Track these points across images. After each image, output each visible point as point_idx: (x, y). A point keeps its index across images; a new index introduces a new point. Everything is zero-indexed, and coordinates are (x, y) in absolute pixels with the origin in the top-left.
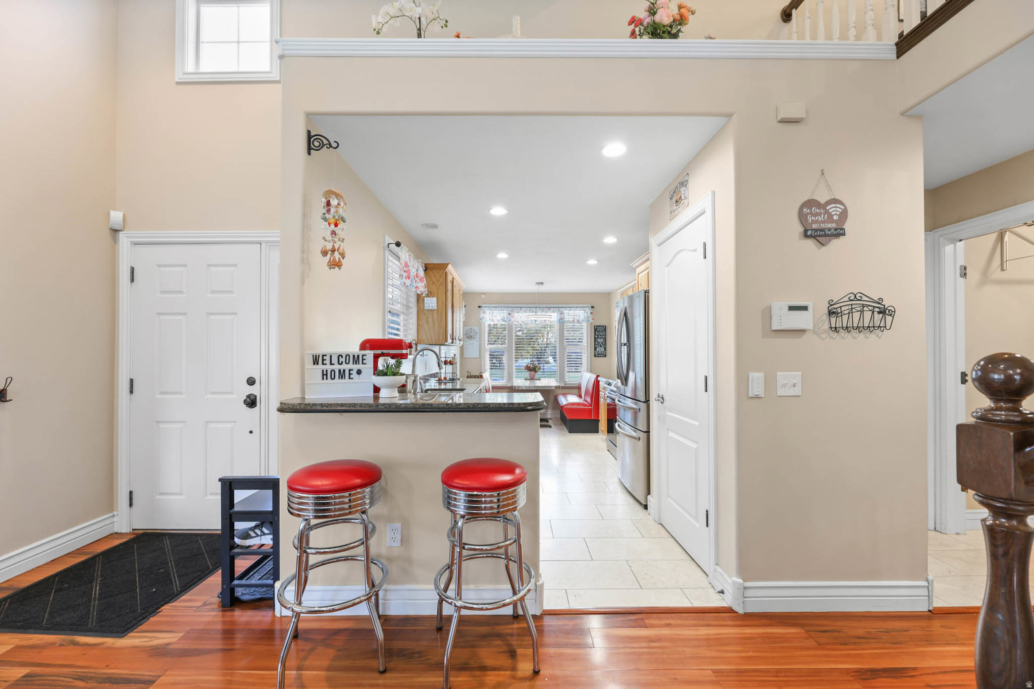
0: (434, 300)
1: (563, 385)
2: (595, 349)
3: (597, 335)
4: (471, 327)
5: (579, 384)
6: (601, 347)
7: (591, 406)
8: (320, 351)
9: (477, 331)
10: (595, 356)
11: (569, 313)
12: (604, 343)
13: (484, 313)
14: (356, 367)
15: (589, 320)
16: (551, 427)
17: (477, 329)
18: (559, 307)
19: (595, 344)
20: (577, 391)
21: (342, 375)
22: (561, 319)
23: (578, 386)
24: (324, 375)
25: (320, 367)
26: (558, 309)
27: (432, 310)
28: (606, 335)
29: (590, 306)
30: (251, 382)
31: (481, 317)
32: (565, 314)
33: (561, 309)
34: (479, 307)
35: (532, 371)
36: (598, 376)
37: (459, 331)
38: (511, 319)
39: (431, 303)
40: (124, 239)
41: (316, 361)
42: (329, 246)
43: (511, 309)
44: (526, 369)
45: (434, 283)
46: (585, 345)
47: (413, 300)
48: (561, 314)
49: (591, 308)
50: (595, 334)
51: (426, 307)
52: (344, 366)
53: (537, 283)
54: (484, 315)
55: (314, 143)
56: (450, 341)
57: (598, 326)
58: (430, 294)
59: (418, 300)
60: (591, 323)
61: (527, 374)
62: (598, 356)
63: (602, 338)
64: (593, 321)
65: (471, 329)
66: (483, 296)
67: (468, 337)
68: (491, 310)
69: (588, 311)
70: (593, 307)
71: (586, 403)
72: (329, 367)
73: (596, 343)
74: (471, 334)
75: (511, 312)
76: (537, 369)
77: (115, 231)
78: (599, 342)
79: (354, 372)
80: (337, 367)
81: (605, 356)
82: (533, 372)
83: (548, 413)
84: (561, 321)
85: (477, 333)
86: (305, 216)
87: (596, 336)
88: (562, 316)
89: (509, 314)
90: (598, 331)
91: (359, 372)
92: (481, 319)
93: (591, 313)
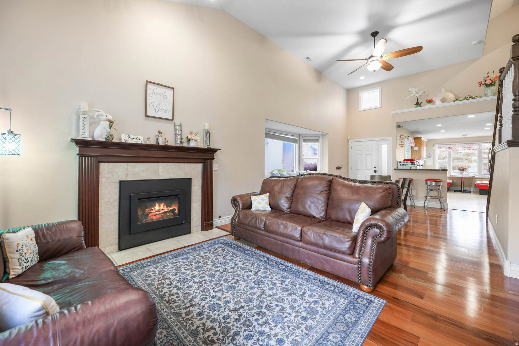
0: (417, 147)
4: (430, 153)
8: (400, 161)
9: (433, 155)
11: (484, 145)
13: (436, 147)
14: (406, 164)
17: (432, 154)
21: (404, 165)
24: (401, 165)
25: (400, 163)
26: (478, 144)
27: (416, 150)
30: (375, 168)
31: (434, 149)
33: (480, 144)
34: (433, 145)
35: (462, 170)
37: (425, 156)
38: (450, 149)
39: (416, 148)
40: (350, 141)
41: (399, 163)
42: (401, 144)
45: (417, 143)
47: (410, 148)
48: (480, 146)
51: (414, 149)
52: (404, 163)
53: (463, 135)
55: (398, 127)
56: (422, 159)
58: (416, 146)
59: (411, 148)
66: (435, 141)
67: (428, 157)
68: (439, 146)
72: (401, 164)
74: (430, 156)
75: (450, 146)
76: (464, 170)
77: (348, 140)
79: (406, 165)
80: (403, 164)
83: (472, 188)
84: (480, 149)
86: (396, 139)
91: (407, 164)
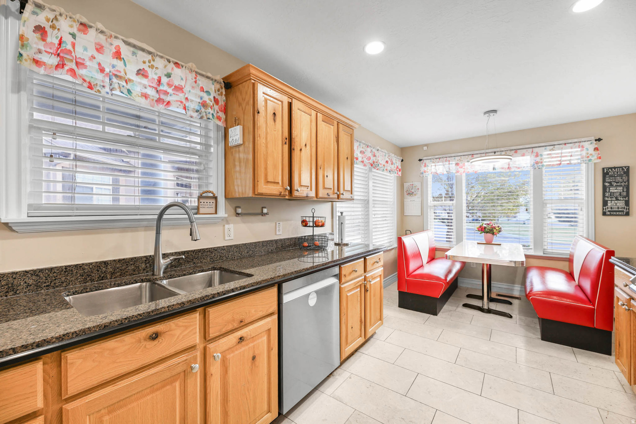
1: (541, 254)
2: (605, 203)
3: (610, 183)
4: (412, 183)
5: (570, 255)
6: (617, 199)
7: (592, 302)
9: (419, 186)
10: (604, 214)
11: (550, 154)
12: (625, 194)
13: (425, 166)
15: (590, 160)
16: (511, 317)
18: (532, 148)
19: (604, 196)
20: (565, 266)
22: (537, 163)
23: (568, 257)
26: (531, 150)
28: (628, 181)
29: (593, 138)
31: (422, 171)
32: (544, 157)
33: (535, 150)
34: (420, 160)
35: (487, 232)
36: (610, 253)
38: (459, 169)
43: (459, 157)
44: (479, 231)
46: (584, 197)
48: (537, 155)
49: (595, 142)
50: (604, 181)
53: (486, 113)
54: (426, 169)
57: (611, 168)
60: (595, 164)
61: (482, 237)
62: (611, 215)
63: (621, 186)
64: (599, 161)
65: (412, 185)
66: (425, 148)
67: (409, 194)
68: (433, 162)
69: (590, 147)
70: (599, 140)
71: (581, 295)
73: (607, 195)
74: (413, 191)
75: (458, 162)
76: (495, 231)
78: (612, 194)
81: (627, 214)
82: (489, 235)
83: (516, 288)
84: (537, 166)
85: (418, 189)
87: (607, 184)
88: (538, 159)
89: (457, 164)
90: (611, 176)
92: (422, 173)
93: (596, 149)
